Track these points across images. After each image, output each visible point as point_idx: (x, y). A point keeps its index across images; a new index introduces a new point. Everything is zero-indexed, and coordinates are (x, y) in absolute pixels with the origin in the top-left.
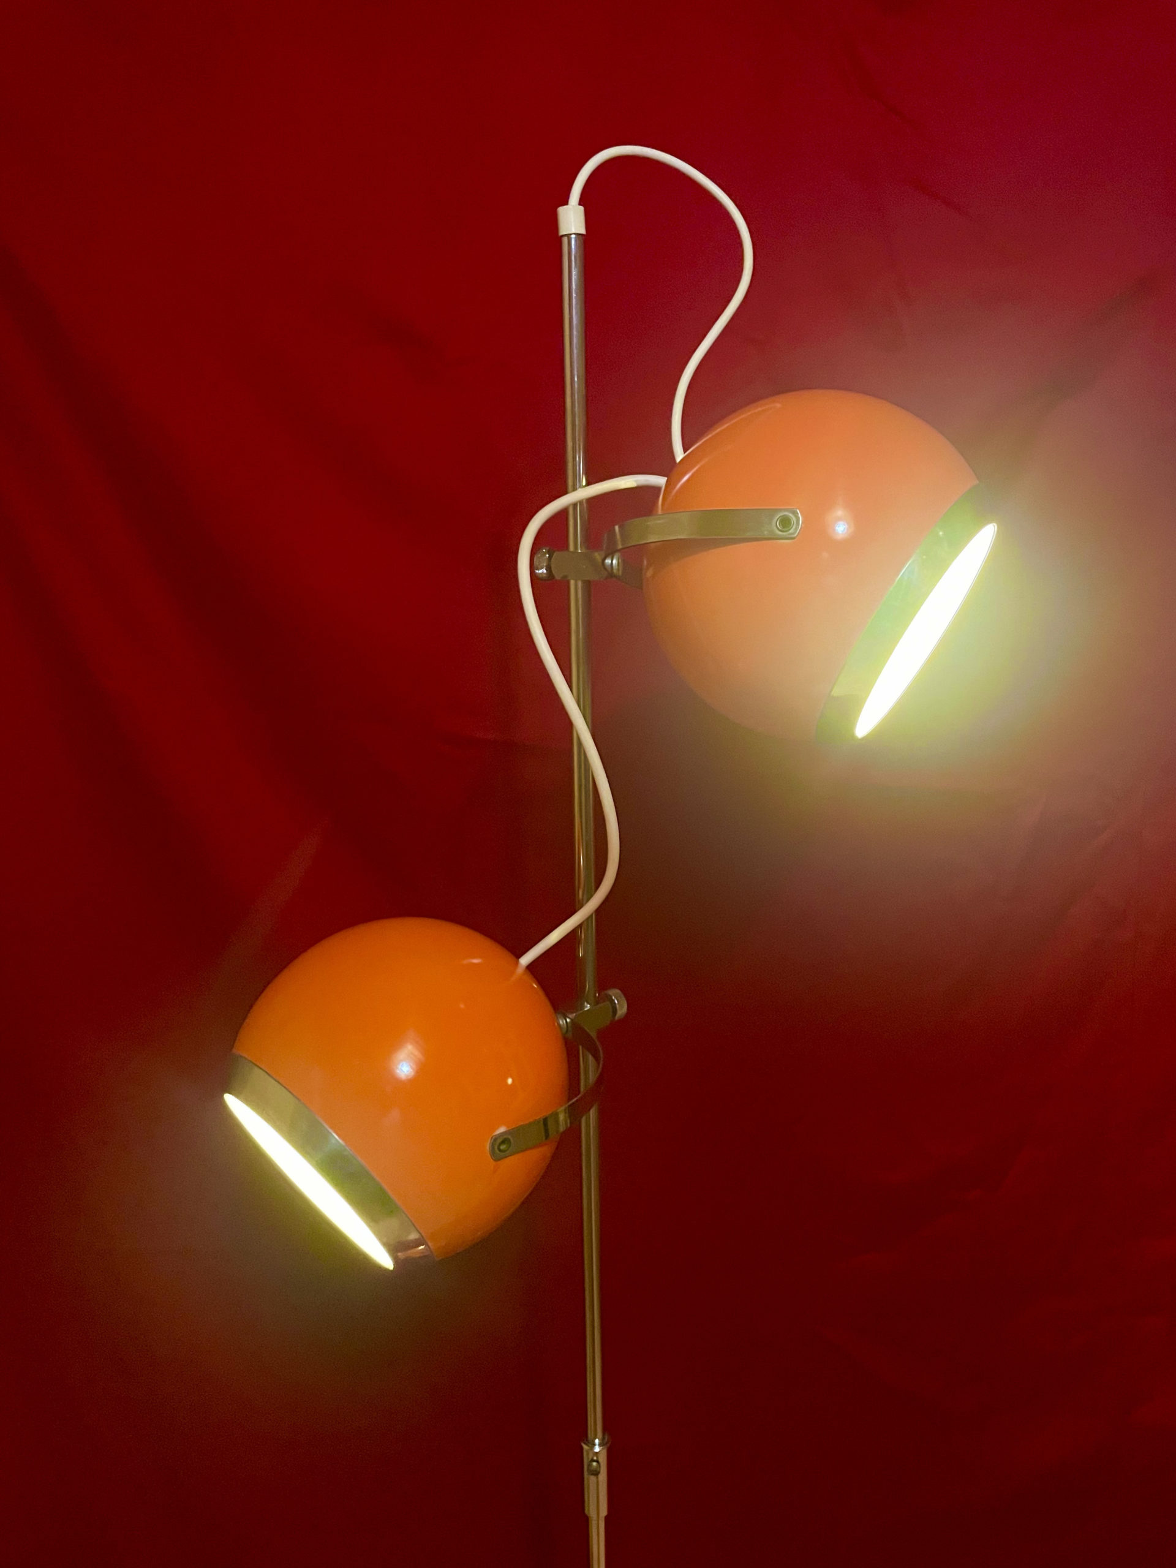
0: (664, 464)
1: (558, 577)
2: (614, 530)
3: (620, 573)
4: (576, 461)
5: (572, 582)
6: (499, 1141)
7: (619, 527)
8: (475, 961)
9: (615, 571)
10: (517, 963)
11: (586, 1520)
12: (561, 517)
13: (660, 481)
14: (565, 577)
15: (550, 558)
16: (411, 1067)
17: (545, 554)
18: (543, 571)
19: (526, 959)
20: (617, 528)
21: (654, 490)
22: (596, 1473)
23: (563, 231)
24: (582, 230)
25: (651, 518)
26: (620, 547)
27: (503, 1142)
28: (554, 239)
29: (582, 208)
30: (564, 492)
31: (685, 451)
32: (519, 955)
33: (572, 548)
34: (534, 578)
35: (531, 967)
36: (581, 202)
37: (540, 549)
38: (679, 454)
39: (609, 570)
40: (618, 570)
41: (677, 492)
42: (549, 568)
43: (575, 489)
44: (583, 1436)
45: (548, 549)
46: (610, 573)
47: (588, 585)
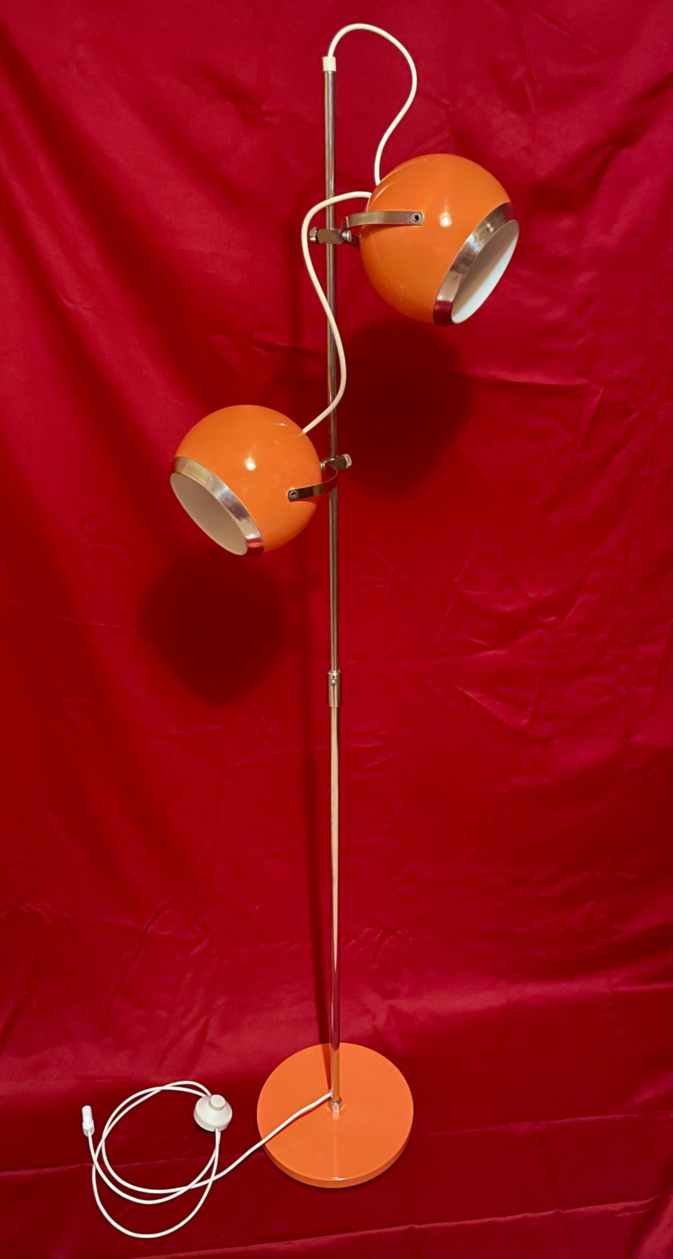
0: (370, 186)
1: (321, 242)
2: (346, 218)
3: (350, 241)
4: (330, 184)
5: (328, 245)
6: (292, 492)
7: (349, 218)
8: (283, 424)
9: (348, 239)
10: (302, 431)
11: (330, 709)
12: (323, 211)
13: (368, 195)
14: (324, 242)
15: (317, 233)
16: (254, 464)
17: (314, 230)
18: (313, 239)
19: (307, 429)
20: (347, 218)
21: (365, 200)
22: (334, 685)
23: (325, 69)
24: (334, 69)
25: (362, 213)
26: (348, 226)
27: (293, 494)
28: (322, 74)
29: (334, 58)
30: (324, 199)
31: (381, 180)
32: (303, 427)
33: (327, 228)
34: (309, 242)
35: (308, 434)
36: (335, 55)
37: (312, 227)
38: (378, 181)
39: (345, 239)
40: (349, 239)
41: (377, 199)
42: (316, 237)
43: (329, 198)
44: (329, 668)
45: (316, 227)
46: (345, 241)
47: (335, 246)
